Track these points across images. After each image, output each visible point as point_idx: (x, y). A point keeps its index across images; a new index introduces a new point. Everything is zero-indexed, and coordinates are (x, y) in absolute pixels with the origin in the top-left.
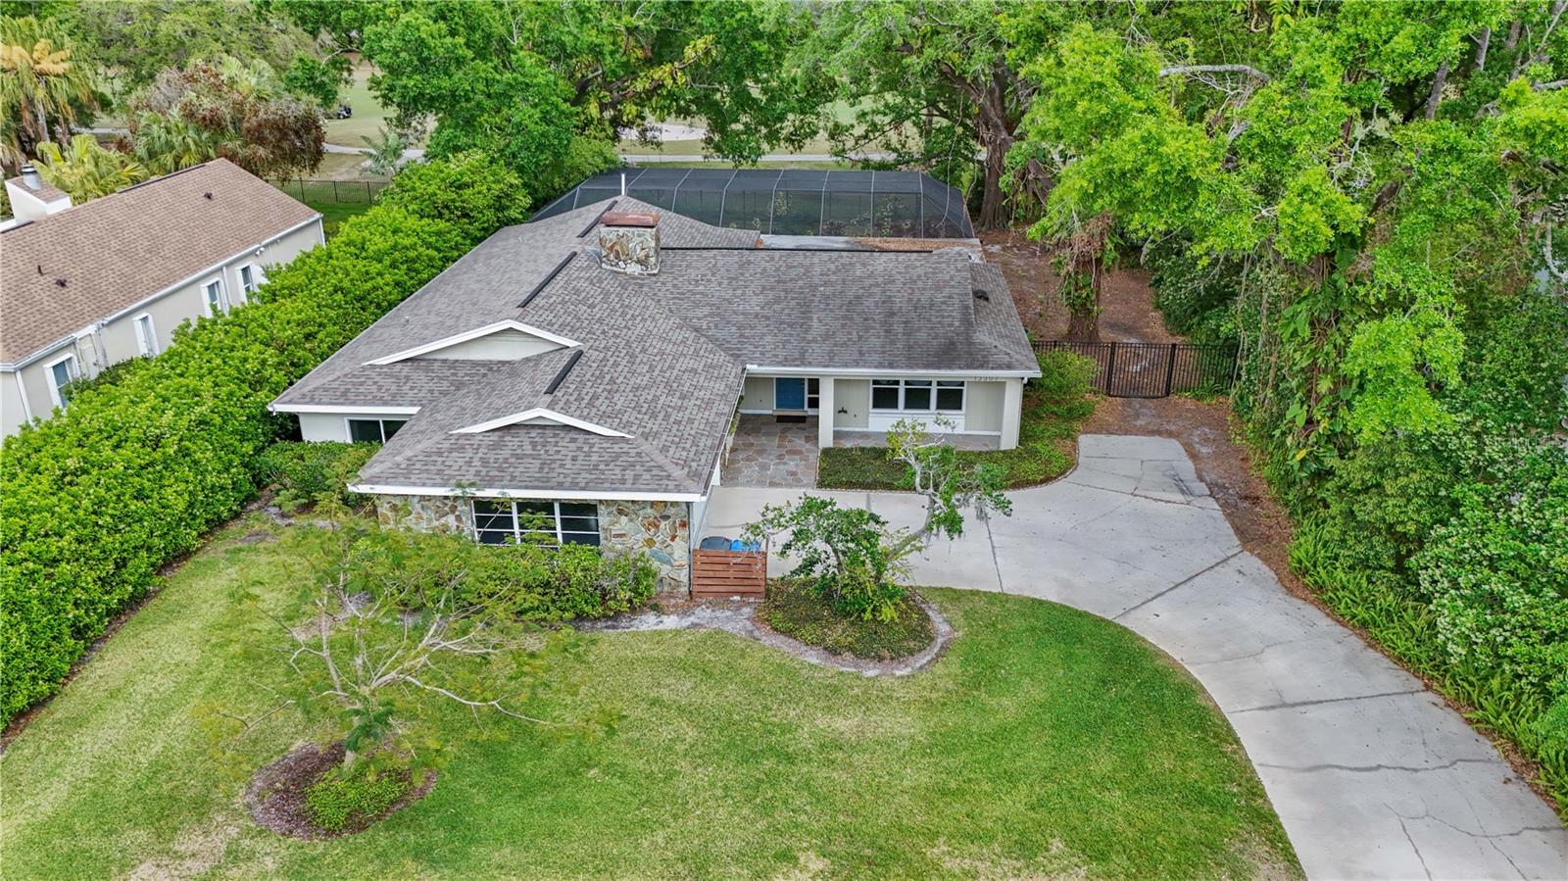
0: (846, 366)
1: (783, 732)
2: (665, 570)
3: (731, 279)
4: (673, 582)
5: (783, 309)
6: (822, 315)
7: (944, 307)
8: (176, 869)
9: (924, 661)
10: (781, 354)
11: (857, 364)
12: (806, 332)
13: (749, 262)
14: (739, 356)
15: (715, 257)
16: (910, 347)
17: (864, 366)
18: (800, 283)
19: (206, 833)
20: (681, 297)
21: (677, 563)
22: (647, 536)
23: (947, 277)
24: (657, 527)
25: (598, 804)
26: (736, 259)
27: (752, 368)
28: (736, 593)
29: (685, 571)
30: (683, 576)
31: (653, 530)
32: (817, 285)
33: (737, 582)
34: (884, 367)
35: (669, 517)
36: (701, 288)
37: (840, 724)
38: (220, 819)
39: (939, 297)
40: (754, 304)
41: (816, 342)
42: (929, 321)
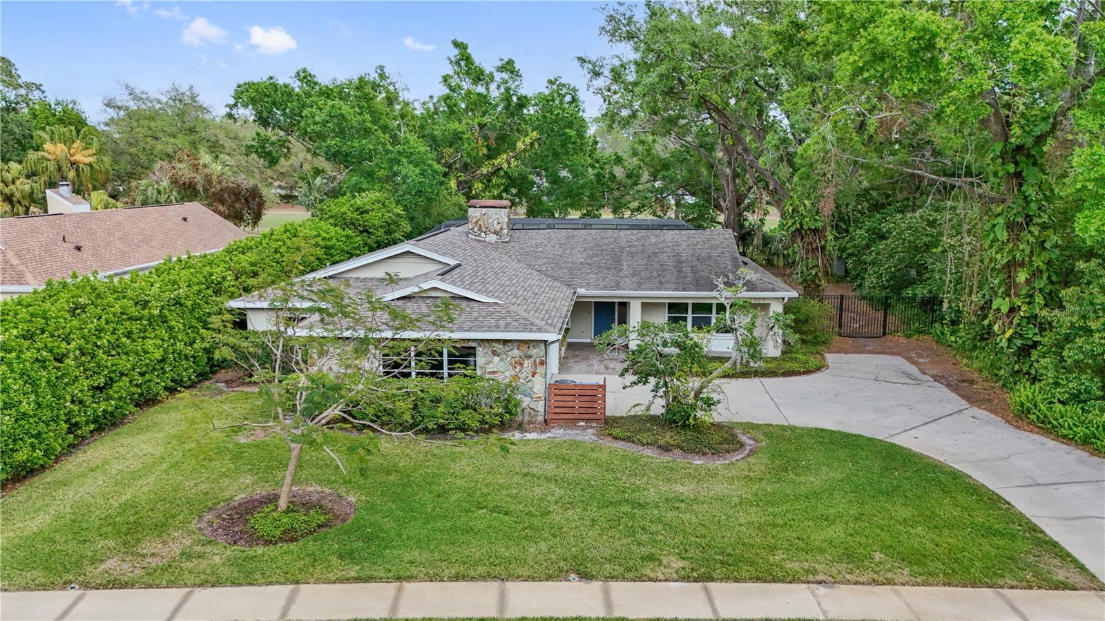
0: (651, 290)
1: (633, 491)
2: (526, 401)
3: (561, 245)
4: (532, 412)
5: (600, 260)
6: (630, 263)
7: (719, 258)
8: (138, 563)
9: (739, 458)
10: (602, 284)
11: (658, 289)
12: (619, 272)
13: (574, 236)
14: (570, 285)
15: (549, 233)
16: (697, 280)
17: (665, 290)
18: (612, 246)
19: (164, 543)
20: (527, 254)
21: (536, 396)
22: (513, 373)
23: (719, 243)
24: (522, 365)
25: (489, 528)
26: (564, 234)
27: (581, 291)
28: (582, 420)
29: (542, 403)
30: (540, 406)
31: (518, 368)
32: (624, 248)
33: (582, 411)
34: (679, 291)
35: (530, 357)
36: (540, 249)
37: (680, 488)
38: (176, 534)
39: (714, 253)
40: (580, 257)
41: (627, 277)
42: (709, 265)
